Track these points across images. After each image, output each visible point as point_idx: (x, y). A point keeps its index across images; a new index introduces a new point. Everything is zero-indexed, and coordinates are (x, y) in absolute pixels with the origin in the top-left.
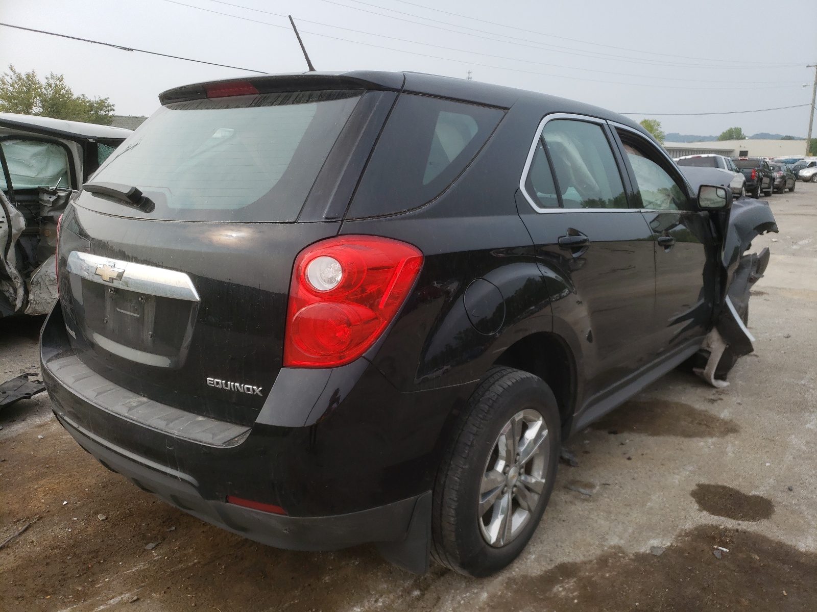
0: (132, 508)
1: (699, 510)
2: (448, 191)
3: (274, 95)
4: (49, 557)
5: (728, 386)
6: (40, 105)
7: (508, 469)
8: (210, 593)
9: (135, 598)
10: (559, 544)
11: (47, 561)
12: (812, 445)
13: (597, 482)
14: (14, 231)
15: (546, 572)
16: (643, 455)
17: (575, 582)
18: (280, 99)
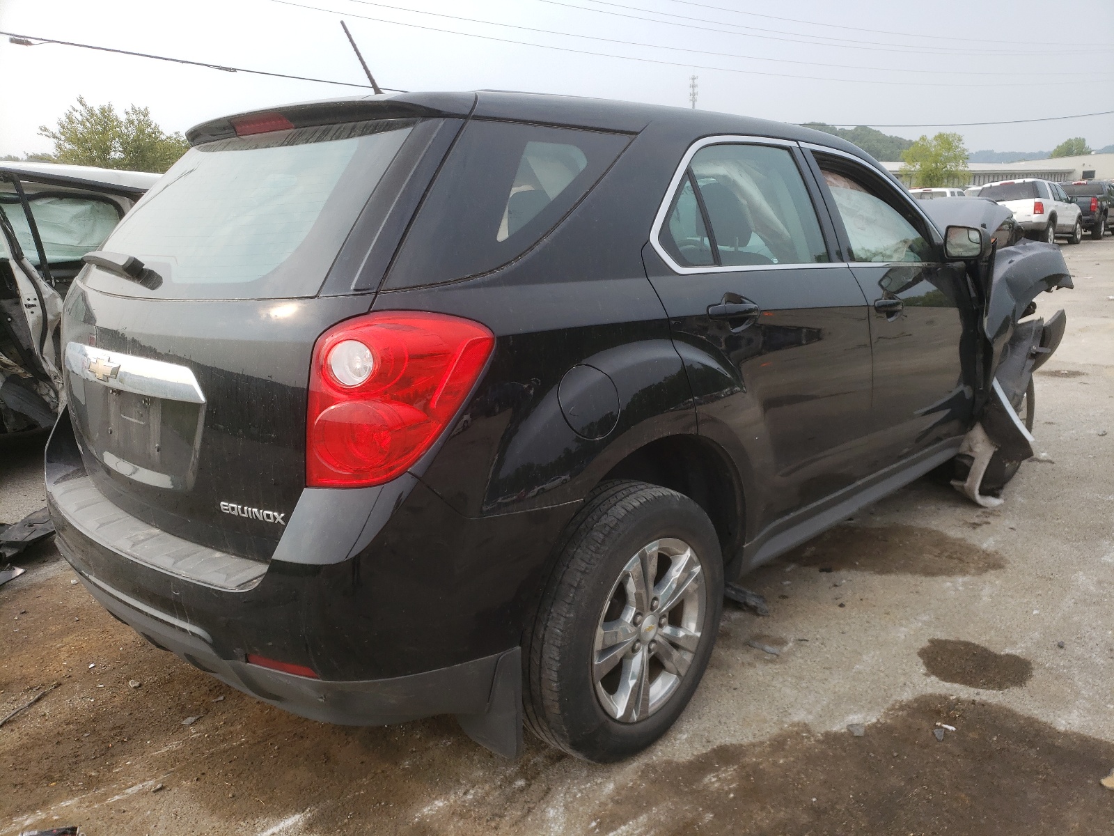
0: (174, 672)
1: (925, 675)
2: (537, 248)
3: (311, 129)
4: (62, 733)
5: (1001, 505)
6: (121, 149)
7: (639, 618)
8: (254, 781)
9: (159, 786)
10: (723, 720)
11: (59, 738)
12: (1106, 585)
13: (791, 637)
14: (50, 317)
15: (698, 757)
16: (862, 600)
17: (735, 770)
18: (317, 135)
